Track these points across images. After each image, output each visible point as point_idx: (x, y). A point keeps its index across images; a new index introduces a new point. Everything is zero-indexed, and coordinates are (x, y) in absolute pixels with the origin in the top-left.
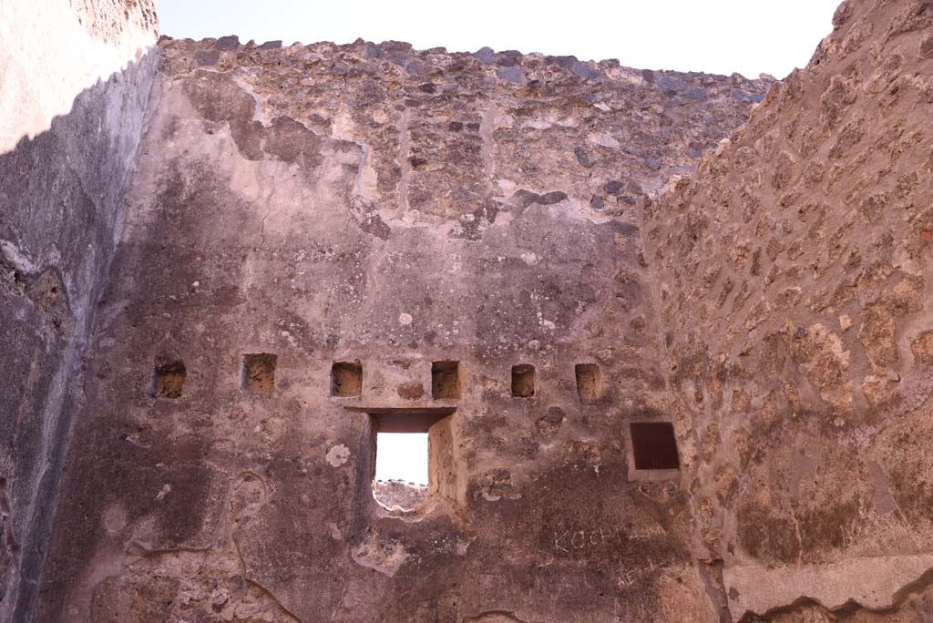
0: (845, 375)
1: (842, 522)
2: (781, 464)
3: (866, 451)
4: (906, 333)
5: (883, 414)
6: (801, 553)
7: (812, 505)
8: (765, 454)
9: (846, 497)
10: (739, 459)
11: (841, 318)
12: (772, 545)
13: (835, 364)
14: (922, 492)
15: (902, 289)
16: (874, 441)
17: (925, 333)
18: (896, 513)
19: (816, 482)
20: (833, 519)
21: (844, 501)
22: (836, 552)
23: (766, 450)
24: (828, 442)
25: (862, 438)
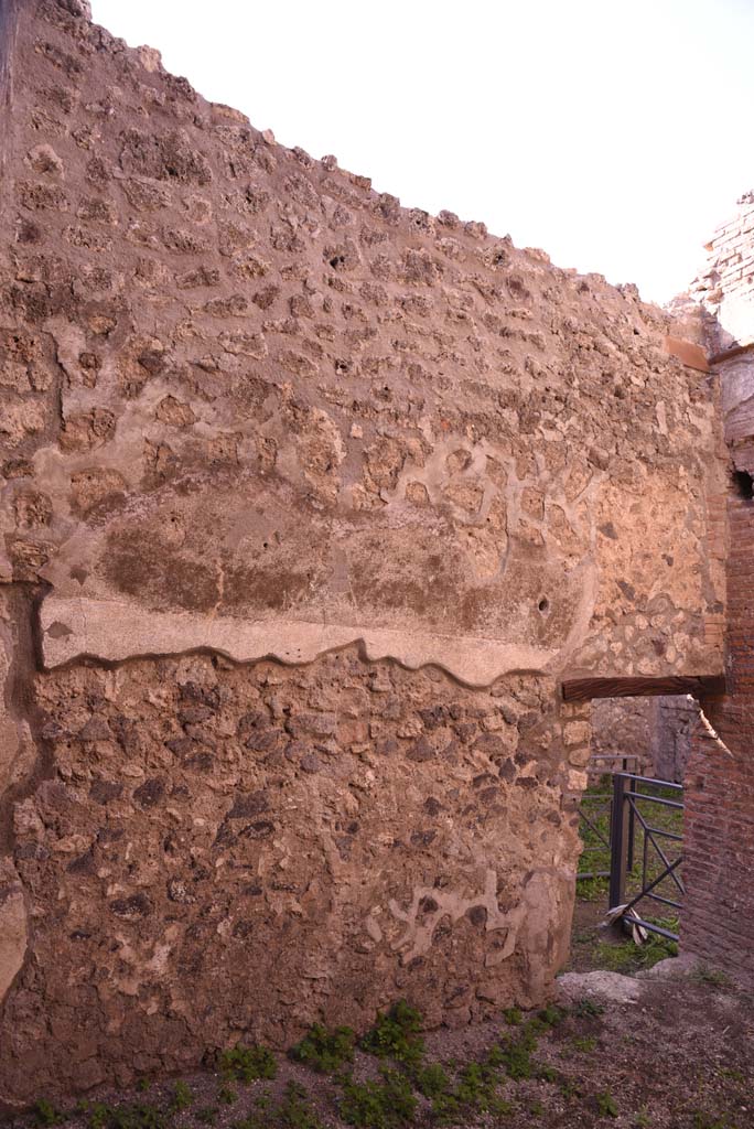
0: (334, 470)
1: (287, 588)
2: (221, 510)
3: (338, 540)
4: (408, 476)
5: (364, 519)
6: (218, 604)
7: (251, 563)
8: (198, 490)
9: (300, 568)
10: (142, 475)
11: (354, 427)
12: (170, 586)
13: (330, 456)
14: (375, 586)
15: (414, 443)
16: (349, 536)
17: (419, 484)
18: (349, 595)
19: (265, 545)
20: (275, 581)
21: (295, 570)
22: (270, 613)
23: (204, 487)
24: (299, 515)
25: (339, 528)
